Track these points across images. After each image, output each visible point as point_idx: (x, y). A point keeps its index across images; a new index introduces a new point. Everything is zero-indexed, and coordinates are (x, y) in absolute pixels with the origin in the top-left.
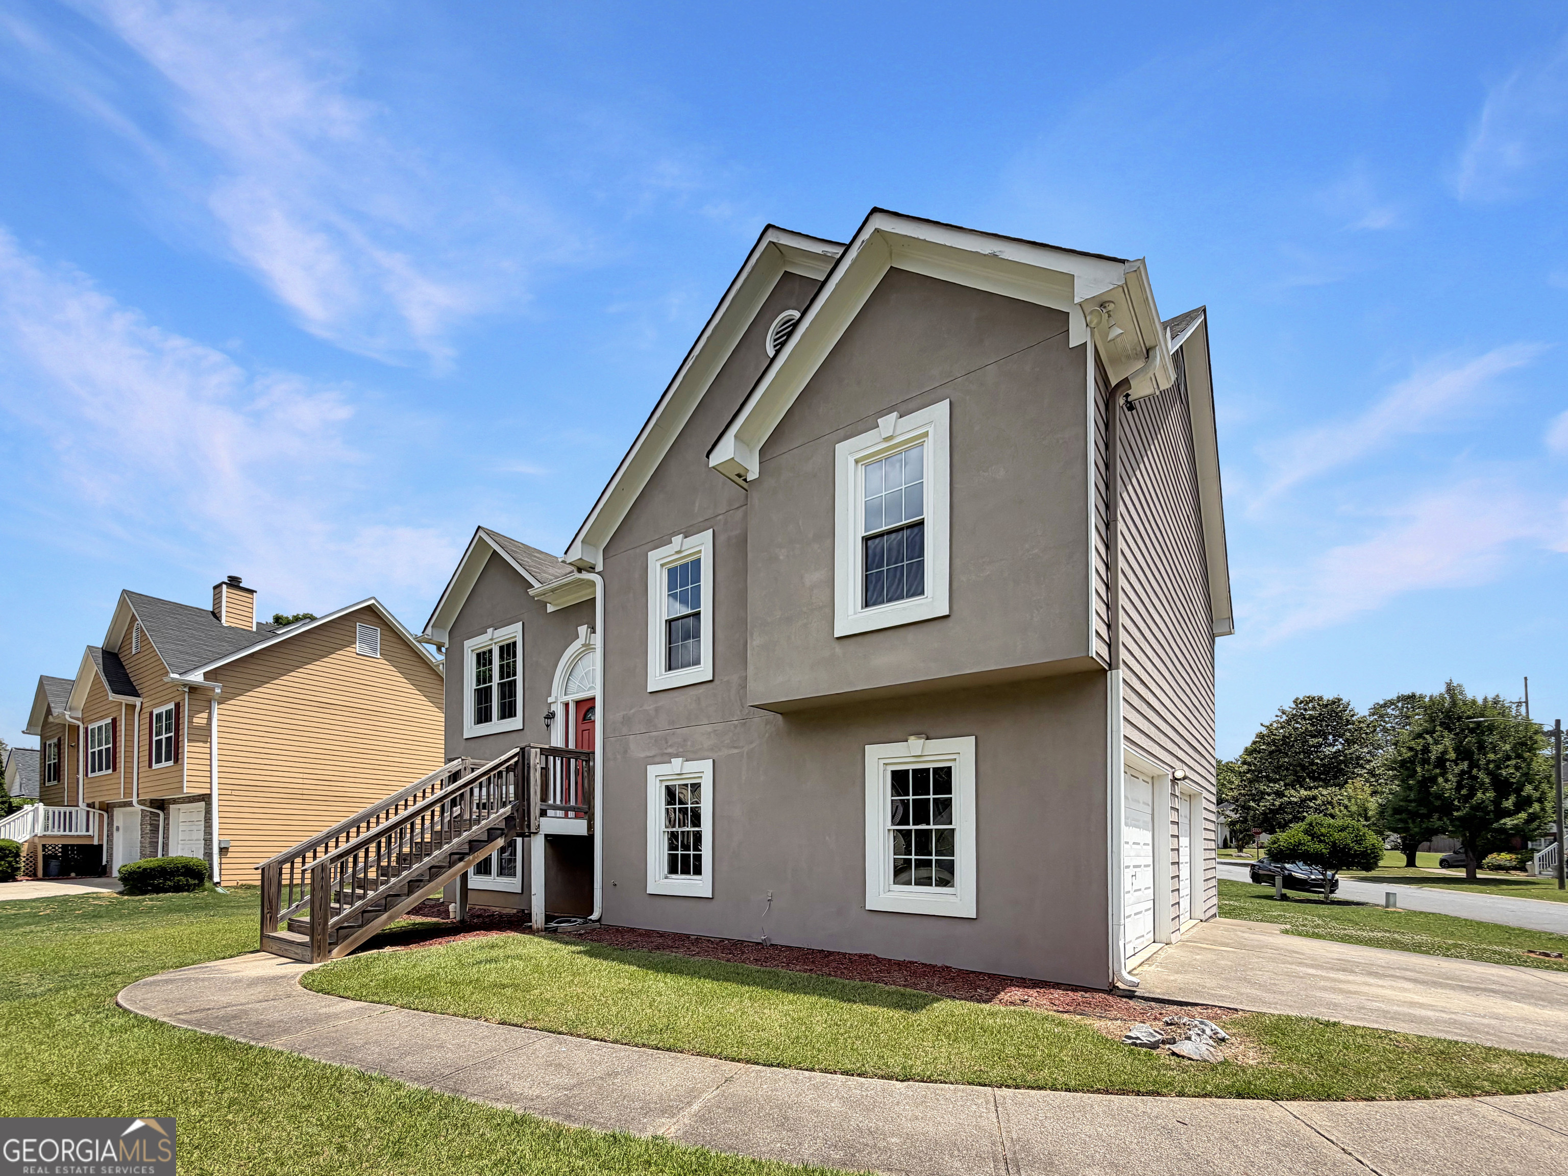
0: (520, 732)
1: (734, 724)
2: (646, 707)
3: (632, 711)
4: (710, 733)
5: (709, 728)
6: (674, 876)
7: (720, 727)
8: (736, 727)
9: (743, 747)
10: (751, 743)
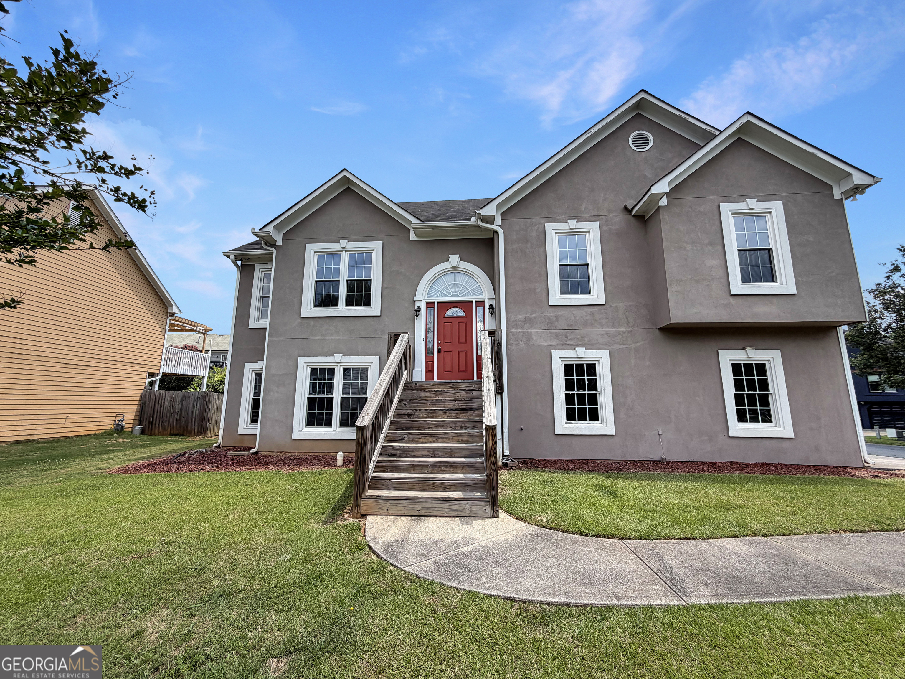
0: (377, 318)
1: (623, 331)
2: (546, 314)
3: (534, 315)
4: (603, 335)
5: (603, 332)
6: (573, 422)
7: (612, 332)
8: (624, 333)
9: (631, 345)
10: (637, 343)
